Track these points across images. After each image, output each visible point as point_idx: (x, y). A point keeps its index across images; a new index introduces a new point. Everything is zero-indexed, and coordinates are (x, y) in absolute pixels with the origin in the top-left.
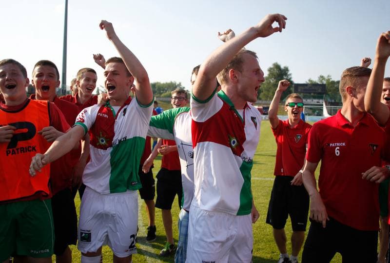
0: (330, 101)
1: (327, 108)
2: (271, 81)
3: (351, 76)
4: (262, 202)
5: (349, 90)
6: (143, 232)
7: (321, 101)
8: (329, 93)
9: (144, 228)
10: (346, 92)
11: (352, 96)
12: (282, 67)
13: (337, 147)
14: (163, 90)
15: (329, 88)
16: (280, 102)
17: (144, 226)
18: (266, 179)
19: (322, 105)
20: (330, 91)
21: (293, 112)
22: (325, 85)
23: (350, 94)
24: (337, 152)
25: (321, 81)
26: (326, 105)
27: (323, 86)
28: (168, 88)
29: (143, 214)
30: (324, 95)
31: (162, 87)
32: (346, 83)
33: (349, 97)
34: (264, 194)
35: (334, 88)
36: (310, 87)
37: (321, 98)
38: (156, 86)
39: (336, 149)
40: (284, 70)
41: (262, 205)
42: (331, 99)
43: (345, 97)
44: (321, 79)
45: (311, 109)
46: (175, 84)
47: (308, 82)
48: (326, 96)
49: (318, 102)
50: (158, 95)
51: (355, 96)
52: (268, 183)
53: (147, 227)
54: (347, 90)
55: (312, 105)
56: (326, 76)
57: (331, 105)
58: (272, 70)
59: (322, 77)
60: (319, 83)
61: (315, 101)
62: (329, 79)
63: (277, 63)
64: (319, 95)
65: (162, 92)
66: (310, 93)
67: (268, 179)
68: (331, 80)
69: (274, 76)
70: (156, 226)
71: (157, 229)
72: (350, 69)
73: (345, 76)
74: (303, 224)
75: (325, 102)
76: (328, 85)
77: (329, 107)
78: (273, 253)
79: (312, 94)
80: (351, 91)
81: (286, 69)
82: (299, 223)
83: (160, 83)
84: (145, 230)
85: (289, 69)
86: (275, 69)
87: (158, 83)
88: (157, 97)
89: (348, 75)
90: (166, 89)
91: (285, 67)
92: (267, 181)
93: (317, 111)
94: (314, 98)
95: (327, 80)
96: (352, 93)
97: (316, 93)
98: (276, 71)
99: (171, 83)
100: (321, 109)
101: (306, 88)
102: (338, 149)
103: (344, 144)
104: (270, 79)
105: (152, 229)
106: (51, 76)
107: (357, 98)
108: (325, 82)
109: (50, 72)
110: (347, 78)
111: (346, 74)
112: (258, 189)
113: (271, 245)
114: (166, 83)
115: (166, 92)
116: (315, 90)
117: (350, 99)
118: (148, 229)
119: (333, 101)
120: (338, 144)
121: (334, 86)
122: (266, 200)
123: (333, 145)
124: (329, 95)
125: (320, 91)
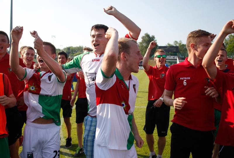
0: (182, 57)
1: (179, 61)
2: (144, 45)
3: (193, 37)
4: (138, 121)
5: (192, 46)
6: (64, 142)
7: (175, 57)
8: (181, 52)
9: (64, 139)
10: (190, 47)
11: (194, 50)
12: (151, 36)
13: (185, 80)
14: (75, 51)
15: (180, 49)
16: (149, 58)
17: (64, 138)
18: (141, 107)
19: (177, 60)
20: (181, 50)
21: (159, 61)
22: (178, 47)
23: (193, 48)
24: (185, 83)
25: (176, 45)
26: (179, 59)
27: (177, 47)
28: (78, 50)
29: (63, 131)
30: (178, 54)
31: (74, 50)
32: (190, 41)
33: (192, 50)
34: (140, 117)
35: (184, 49)
36: (169, 48)
37: (176, 55)
38: (71, 49)
39: (184, 81)
40: (152, 37)
41: (139, 123)
42: (182, 56)
43: (190, 50)
44: (176, 43)
45: (169, 62)
46: (82, 47)
47: (167, 45)
48: (179, 54)
49: (174, 58)
50: (72, 55)
51: (196, 50)
52: (143, 109)
53: (66, 139)
54: (191, 46)
55: (170, 60)
56: (178, 41)
57: (182, 60)
58: (144, 38)
59: (176, 42)
60: (175, 46)
61: (172, 57)
62: (181, 43)
63: (147, 34)
64: (174, 53)
65: (74, 52)
66: (168, 52)
67: (143, 107)
68: (182, 44)
69: (146, 41)
70: (72, 138)
71: (72, 140)
72: (192, 32)
73: (189, 37)
74: (165, 132)
75: (178, 58)
76: (180, 47)
77: (181, 60)
78: (146, 153)
79: (170, 53)
80: (193, 46)
81: (153, 37)
82: (162, 132)
83: (73, 47)
84: (65, 141)
85: (155, 37)
86: (146, 37)
87: (71, 47)
88: (71, 56)
89: (192, 36)
90: (77, 51)
91: (152, 36)
92: (142, 108)
93: (173, 64)
94: (172, 55)
95: (179, 44)
96: (194, 48)
97: (172, 52)
98: (147, 38)
99: (80, 46)
100: (176, 62)
101: (166, 49)
102: (185, 81)
103: (189, 78)
104: (143, 44)
105: (69, 140)
106: (3, 41)
107: (198, 51)
108: (178, 45)
109: (3, 38)
110: (191, 38)
111: (190, 36)
112: (136, 114)
113: (145, 149)
114: (77, 47)
115: (77, 52)
116: (172, 50)
117: (193, 52)
118: (66, 140)
119: (183, 57)
120: (185, 78)
121: (184, 48)
122: (141, 120)
123: (182, 79)
124: (180, 53)
125: (175, 51)
